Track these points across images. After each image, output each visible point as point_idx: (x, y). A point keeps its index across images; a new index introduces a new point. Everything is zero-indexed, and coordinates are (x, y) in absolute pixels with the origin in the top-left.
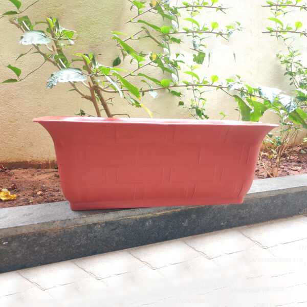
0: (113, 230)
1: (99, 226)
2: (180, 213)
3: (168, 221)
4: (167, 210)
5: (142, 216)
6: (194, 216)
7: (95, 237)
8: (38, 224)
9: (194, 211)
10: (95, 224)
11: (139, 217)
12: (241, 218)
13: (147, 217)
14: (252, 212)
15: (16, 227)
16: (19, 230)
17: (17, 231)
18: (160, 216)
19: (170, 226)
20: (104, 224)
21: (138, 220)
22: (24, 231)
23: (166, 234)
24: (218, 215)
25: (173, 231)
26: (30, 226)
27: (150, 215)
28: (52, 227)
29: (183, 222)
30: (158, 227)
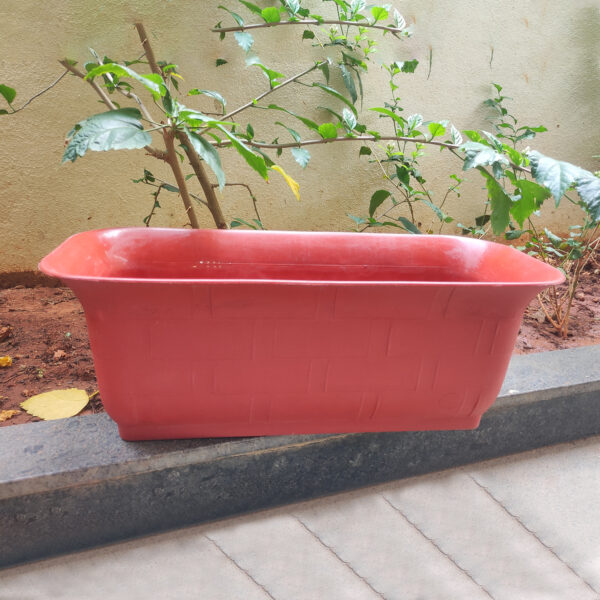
0: (205, 479)
1: (178, 474)
2: (344, 442)
3: (320, 457)
4: (318, 438)
5: (266, 451)
6: (374, 446)
7: (169, 494)
8: (54, 475)
9: (376, 436)
10: (169, 470)
11: (260, 452)
12: (474, 446)
13: (276, 453)
14: (498, 434)
15: (11, 483)
16: (16, 489)
17: (12, 491)
18: (304, 449)
19: (324, 468)
20: (187, 470)
21: (257, 458)
22: (26, 490)
23: (317, 483)
24: (427, 443)
25: (329, 477)
26: (38, 481)
27: (282, 448)
28: (81, 480)
29: (352, 459)
30: (298, 470)
